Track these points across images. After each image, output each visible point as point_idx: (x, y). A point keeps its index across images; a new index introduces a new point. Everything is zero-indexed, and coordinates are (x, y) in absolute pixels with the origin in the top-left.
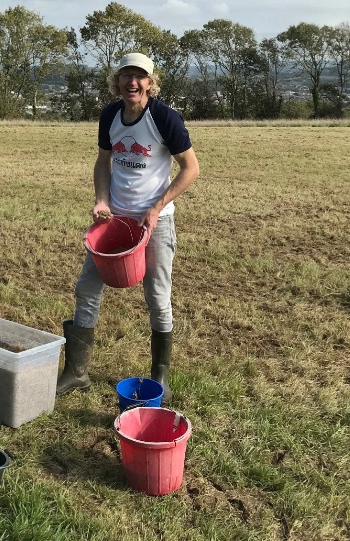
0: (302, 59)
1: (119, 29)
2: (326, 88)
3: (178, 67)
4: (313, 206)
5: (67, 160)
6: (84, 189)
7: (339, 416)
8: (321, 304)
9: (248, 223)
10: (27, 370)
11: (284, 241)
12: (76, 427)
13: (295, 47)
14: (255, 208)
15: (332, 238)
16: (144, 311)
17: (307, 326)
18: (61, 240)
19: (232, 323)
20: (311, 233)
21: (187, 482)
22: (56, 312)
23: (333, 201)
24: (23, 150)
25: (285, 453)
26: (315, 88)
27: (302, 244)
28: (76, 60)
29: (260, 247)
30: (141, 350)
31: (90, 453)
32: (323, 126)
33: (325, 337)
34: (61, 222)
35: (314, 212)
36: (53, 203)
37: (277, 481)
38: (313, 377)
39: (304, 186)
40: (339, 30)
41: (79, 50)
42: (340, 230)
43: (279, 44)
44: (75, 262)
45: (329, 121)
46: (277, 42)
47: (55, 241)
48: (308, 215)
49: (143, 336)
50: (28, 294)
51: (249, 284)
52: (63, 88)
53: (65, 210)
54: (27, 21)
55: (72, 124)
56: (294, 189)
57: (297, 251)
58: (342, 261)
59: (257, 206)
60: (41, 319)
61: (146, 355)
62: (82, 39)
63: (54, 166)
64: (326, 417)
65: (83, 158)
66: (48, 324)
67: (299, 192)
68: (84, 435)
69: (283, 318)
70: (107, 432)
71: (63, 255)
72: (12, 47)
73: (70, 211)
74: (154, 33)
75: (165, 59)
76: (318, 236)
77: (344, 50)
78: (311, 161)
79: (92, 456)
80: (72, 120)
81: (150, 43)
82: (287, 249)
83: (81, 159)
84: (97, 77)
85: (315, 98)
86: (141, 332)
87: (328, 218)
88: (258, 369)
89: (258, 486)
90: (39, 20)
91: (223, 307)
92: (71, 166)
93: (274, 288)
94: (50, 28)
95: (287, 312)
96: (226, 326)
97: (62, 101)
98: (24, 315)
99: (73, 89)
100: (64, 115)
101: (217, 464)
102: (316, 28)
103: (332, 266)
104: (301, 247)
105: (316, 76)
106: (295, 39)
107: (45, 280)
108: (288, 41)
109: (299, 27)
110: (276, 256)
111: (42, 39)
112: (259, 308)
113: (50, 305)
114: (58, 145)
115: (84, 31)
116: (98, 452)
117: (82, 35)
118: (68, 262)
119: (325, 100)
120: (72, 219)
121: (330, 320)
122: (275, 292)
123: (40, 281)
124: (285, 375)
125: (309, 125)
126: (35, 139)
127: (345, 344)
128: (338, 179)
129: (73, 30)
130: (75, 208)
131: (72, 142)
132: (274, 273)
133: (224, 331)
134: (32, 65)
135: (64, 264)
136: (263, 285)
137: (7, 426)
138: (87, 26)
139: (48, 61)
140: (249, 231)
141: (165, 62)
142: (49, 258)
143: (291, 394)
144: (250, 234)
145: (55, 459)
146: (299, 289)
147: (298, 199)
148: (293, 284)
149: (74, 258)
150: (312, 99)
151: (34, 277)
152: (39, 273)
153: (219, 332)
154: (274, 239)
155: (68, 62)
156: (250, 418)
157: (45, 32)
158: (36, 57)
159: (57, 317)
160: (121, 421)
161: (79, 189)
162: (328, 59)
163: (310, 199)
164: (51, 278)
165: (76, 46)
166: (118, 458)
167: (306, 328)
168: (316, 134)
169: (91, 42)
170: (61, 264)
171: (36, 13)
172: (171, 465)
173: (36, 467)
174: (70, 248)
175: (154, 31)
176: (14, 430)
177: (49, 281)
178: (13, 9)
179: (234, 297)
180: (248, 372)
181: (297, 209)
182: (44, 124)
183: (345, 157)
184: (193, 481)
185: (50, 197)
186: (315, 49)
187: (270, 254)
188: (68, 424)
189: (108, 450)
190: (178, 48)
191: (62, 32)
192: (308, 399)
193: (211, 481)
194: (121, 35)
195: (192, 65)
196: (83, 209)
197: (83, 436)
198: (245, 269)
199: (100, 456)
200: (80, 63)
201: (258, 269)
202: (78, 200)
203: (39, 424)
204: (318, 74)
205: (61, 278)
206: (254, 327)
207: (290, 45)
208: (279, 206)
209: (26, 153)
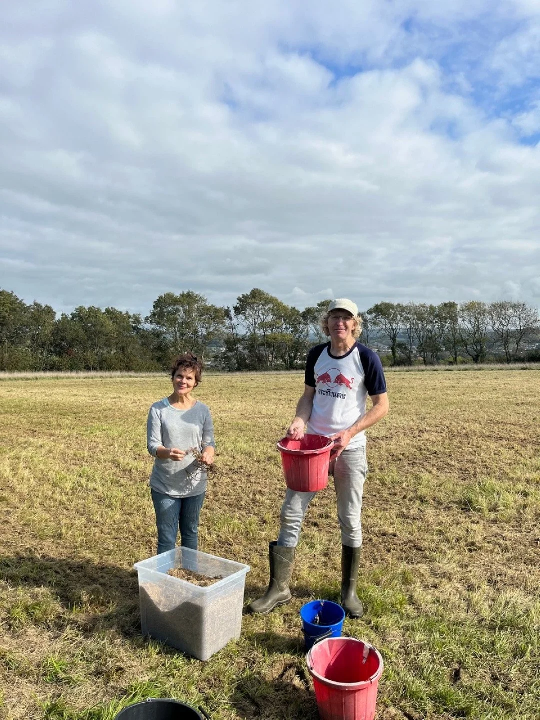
0: (384, 327)
1: (261, 307)
2: (400, 346)
3: (302, 333)
4: (415, 428)
5: (230, 400)
6: (245, 421)
7: (494, 621)
8: (445, 510)
9: (372, 443)
10: (216, 602)
11: (401, 457)
12: (264, 656)
13: (379, 319)
14: (374, 431)
15: (436, 453)
16: (306, 524)
17: (441, 531)
18: (231, 464)
19: (380, 531)
20: (419, 450)
21: (380, 715)
22: (234, 530)
23: (428, 424)
24: (197, 393)
25: (460, 668)
26: (393, 346)
27: (415, 459)
28: (232, 330)
29: (384, 462)
30: (309, 562)
31: (280, 686)
32: (401, 371)
33: (458, 540)
34: (230, 449)
35: (417, 433)
36: (222, 434)
37: (462, 705)
38: (460, 581)
39: (405, 413)
40: (407, 307)
41: (233, 322)
42: (440, 447)
43: (369, 317)
44: (244, 483)
45: (405, 368)
46: (367, 315)
47: (227, 465)
48: (413, 435)
49: (310, 548)
50: (208, 514)
51: (385, 495)
52: (222, 349)
53: (233, 439)
54: (196, 302)
55: (230, 374)
56: (398, 416)
57: (413, 465)
58: (448, 471)
59: (375, 430)
60: (221, 537)
61: (314, 567)
62: (235, 315)
63: (221, 404)
64: (484, 623)
65: (242, 398)
66: (227, 542)
67: (402, 418)
68: (273, 665)
69: (419, 524)
70: (294, 658)
71: (235, 477)
72: (185, 320)
73: (236, 440)
74: (284, 310)
75: (293, 328)
76: (425, 452)
77: (411, 320)
78: (403, 395)
79: (282, 690)
80: (230, 371)
81: (283, 317)
82: (406, 463)
83: (240, 399)
84: (246, 341)
85: (394, 353)
86: (308, 545)
87: (428, 437)
88: (414, 577)
89: (446, 710)
90: (205, 301)
91: (370, 517)
92: (233, 405)
93: (405, 498)
94: (213, 306)
95: (421, 518)
96: (375, 534)
97: (222, 358)
98: (205, 534)
99: (230, 349)
100: (224, 369)
101: (404, 690)
102: (393, 305)
103: (443, 477)
104: (415, 461)
105: (394, 339)
106: (378, 313)
107: (221, 500)
108: (374, 315)
109: (381, 305)
110: (399, 469)
111: (207, 314)
112: (398, 516)
113: (228, 524)
114: (223, 389)
115: (236, 309)
116: (288, 685)
117: (235, 311)
118: (239, 483)
119: (399, 354)
120: (239, 445)
121: (458, 524)
122: (407, 500)
123: (217, 501)
124: (437, 581)
125: (392, 371)
126: (205, 385)
127: (476, 547)
128: (427, 408)
129: (229, 308)
130: (240, 437)
131: (233, 386)
132: (400, 484)
133: (375, 539)
134: (200, 334)
135: (235, 485)
136: (395, 494)
137: (198, 659)
138: (238, 305)
139: (211, 330)
140: (373, 450)
141: (293, 329)
142: (224, 481)
143: (447, 601)
144: (374, 452)
145: (247, 697)
146: (425, 498)
147: (403, 424)
148: (419, 494)
149: (243, 479)
150: (391, 354)
151: (212, 497)
152: (215, 494)
153: (371, 540)
154: (393, 456)
155: (227, 331)
156: (419, 631)
157: (209, 310)
158: (203, 327)
159: (235, 534)
160: (313, 657)
161: (241, 422)
162: (401, 327)
163: (411, 423)
164: (226, 498)
165: (231, 319)
166: (308, 689)
167: (440, 533)
168: (400, 377)
169: (242, 317)
170: (233, 485)
171: (201, 296)
172: (367, 704)
173: (229, 710)
174: (239, 470)
175: (285, 308)
176: (204, 664)
177: (225, 501)
178: (186, 293)
179: (376, 507)
180: (406, 581)
181: (404, 431)
182: (210, 374)
183: (426, 392)
184: (385, 712)
185: (220, 428)
186: (392, 319)
187: (393, 467)
188: (256, 653)
189: (297, 682)
190: (301, 320)
191: (221, 309)
192: (463, 605)
193: (401, 710)
194: (262, 311)
195: (311, 332)
196: (246, 438)
197: (271, 666)
198: (378, 482)
199: (290, 689)
200: (235, 331)
201: (388, 481)
202: (242, 431)
203: (228, 655)
204: (395, 336)
205: (234, 498)
206: (398, 533)
207: (376, 317)
208: (391, 429)
209: (199, 396)
